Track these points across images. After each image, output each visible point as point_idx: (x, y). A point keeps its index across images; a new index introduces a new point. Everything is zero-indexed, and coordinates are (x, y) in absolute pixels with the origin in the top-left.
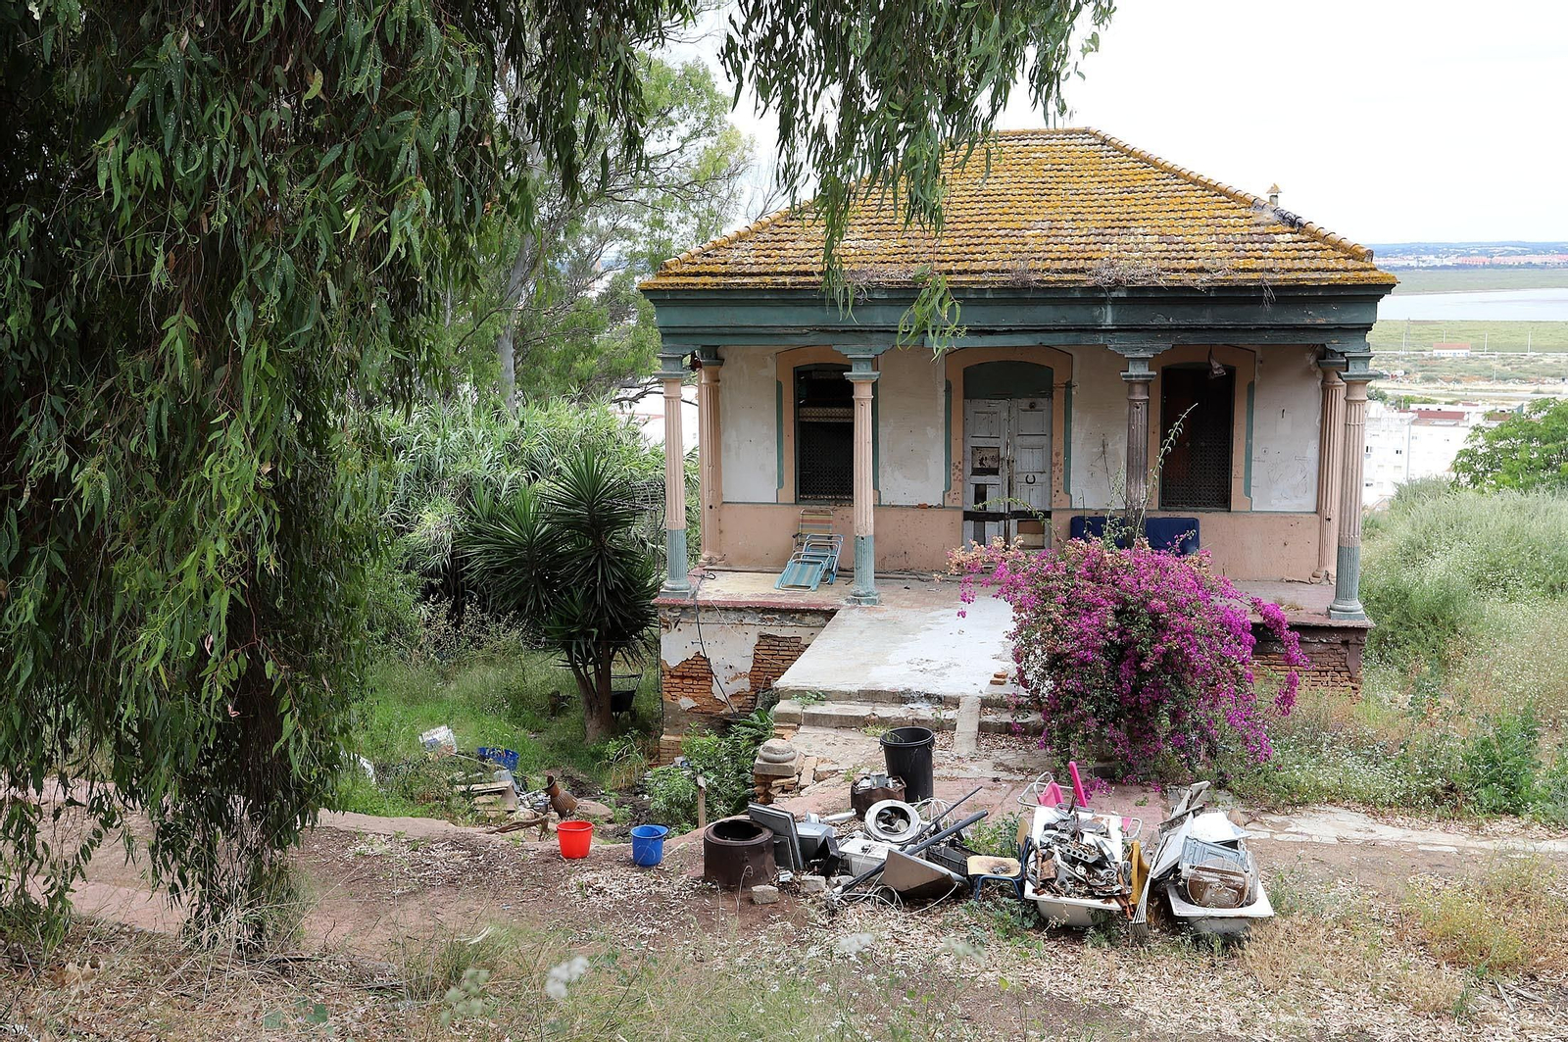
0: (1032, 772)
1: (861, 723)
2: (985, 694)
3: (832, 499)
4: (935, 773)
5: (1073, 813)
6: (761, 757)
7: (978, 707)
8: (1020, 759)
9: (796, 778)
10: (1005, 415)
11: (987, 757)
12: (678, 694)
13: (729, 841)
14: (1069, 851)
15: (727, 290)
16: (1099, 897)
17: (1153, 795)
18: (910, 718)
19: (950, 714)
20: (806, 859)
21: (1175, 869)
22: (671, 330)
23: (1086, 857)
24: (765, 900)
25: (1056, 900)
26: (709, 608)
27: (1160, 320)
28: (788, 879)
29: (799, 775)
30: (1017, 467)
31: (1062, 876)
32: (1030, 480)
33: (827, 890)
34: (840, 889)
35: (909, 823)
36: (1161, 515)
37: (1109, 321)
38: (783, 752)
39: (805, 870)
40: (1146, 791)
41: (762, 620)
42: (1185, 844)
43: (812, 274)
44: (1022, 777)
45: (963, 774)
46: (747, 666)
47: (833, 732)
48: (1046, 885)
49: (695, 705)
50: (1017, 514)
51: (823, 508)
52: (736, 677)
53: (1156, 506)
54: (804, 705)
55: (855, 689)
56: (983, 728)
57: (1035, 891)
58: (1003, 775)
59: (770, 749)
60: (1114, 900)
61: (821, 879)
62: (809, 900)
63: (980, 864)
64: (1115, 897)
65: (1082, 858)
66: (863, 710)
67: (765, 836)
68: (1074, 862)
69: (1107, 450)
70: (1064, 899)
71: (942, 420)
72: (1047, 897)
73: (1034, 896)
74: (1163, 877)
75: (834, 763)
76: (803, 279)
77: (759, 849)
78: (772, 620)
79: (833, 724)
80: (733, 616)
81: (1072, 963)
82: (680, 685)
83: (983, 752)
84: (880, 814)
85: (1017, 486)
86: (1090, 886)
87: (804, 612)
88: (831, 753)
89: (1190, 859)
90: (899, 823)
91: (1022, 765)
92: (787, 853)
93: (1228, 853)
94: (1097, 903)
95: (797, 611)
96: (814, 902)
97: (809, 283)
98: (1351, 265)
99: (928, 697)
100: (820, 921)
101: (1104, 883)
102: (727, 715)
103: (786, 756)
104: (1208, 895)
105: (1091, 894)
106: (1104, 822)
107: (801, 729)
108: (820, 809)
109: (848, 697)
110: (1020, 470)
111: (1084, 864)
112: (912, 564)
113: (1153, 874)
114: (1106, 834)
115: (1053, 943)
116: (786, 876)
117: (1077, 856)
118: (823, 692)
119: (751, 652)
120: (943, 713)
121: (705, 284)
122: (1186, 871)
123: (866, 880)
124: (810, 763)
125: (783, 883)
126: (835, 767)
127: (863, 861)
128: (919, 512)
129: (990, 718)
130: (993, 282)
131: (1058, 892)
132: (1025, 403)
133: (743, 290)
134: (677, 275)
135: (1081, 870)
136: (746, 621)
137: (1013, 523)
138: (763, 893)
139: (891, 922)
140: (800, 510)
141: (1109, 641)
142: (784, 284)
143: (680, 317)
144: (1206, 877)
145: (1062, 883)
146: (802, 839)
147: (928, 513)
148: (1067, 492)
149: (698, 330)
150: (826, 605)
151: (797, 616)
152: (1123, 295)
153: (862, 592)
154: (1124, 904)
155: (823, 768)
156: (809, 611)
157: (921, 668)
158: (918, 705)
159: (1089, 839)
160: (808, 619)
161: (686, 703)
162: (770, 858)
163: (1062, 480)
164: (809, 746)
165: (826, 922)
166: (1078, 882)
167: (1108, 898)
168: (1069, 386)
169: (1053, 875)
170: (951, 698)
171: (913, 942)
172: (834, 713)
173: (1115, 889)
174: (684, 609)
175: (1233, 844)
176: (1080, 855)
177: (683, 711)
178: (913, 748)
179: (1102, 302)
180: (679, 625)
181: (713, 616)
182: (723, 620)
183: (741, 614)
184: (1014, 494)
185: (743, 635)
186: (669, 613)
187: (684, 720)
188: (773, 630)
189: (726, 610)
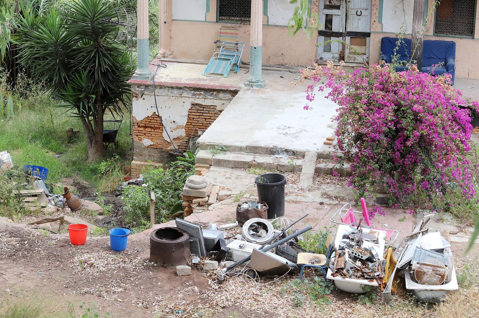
0: (343, 199)
1: (246, 166)
2: (320, 151)
3: (239, 20)
4: (286, 198)
5: (359, 228)
6: (187, 186)
7: (315, 158)
8: (337, 191)
9: (206, 199)
11: (318, 189)
12: (142, 137)
13: (164, 241)
14: (353, 253)
16: (367, 279)
17: (408, 215)
18: (276, 164)
19: (298, 162)
20: (208, 250)
21: (409, 264)
23: (362, 257)
24: (183, 274)
25: (343, 280)
26: (161, 86)
28: (197, 262)
29: (209, 196)
30: (351, 5)
31: (348, 267)
32: (359, 13)
33: (219, 269)
34: (225, 269)
35: (267, 231)
36: (434, 38)
38: (200, 183)
39: (207, 256)
40: (405, 212)
41: (194, 95)
42: (416, 251)
44: (337, 202)
45: (303, 199)
46: (183, 121)
47: (230, 170)
48: (339, 271)
49: (152, 143)
50: (350, 34)
51: (233, 25)
52: (177, 128)
53: (432, 33)
54: (214, 154)
55: (244, 145)
56: (318, 172)
57: (332, 275)
58: (326, 201)
59: (192, 181)
60: (375, 280)
61: (216, 263)
62: (208, 274)
63: (304, 257)
64: (375, 278)
65: (360, 257)
66: (248, 158)
67: (184, 238)
68: (355, 259)
70: (347, 279)
72: (338, 278)
73: (332, 278)
74: (403, 268)
75: (229, 190)
77: (181, 245)
78: (199, 95)
79: (230, 166)
80: (176, 91)
81: (349, 313)
82: (144, 132)
83: (316, 186)
84: (251, 226)
85: (350, 17)
86: (363, 273)
87: (219, 91)
88: (229, 184)
89: (418, 259)
90: (262, 231)
91: (337, 195)
92: (197, 247)
93: (438, 255)
94: (366, 282)
95: (214, 90)
96: (211, 276)
99: (287, 151)
100: (213, 286)
101: (370, 271)
102: (172, 150)
103: (201, 185)
104: (425, 278)
105: (363, 276)
106: (376, 235)
107: (212, 168)
108: (219, 219)
109: (240, 149)
110: (352, 7)
111: (361, 260)
112: (286, 61)
113: (398, 266)
114: (376, 242)
115: (341, 302)
116: (196, 260)
117: (357, 256)
118: (226, 147)
119: (186, 113)
120: (295, 161)
122: (415, 266)
123: (241, 264)
124: (216, 190)
125: (194, 264)
126: (229, 193)
127: (239, 253)
129: (322, 165)
131: (345, 275)
135: (359, 263)
136: (184, 95)
137: (348, 39)
138: (182, 270)
139: (253, 289)
140: (219, 26)
141: (389, 128)
144: (425, 269)
145: (348, 271)
146: (206, 240)
148: (380, 22)
150: (232, 87)
151: (215, 93)
153: (254, 80)
154: (380, 283)
155: (222, 193)
156: (221, 90)
157: (284, 132)
158: (281, 156)
159: (366, 245)
160: (221, 95)
161: (147, 142)
162: (187, 250)
163: (377, 15)
164: (215, 179)
165: (217, 287)
166: (357, 270)
167: (371, 279)
169: (343, 266)
170: (300, 152)
171: (264, 300)
172: (231, 159)
173: (376, 274)
174: (147, 86)
175: (441, 251)
176: (359, 255)
177: (145, 147)
178: (273, 186)
180: (144, 96)
181: (164, 92)
182: (170, 94)
183: (181, 91)
184: (349, 22)
185: (182, 103)
186: (137, 89)
187: (146, 152)
188: (200, 101)
189: (172, 88)
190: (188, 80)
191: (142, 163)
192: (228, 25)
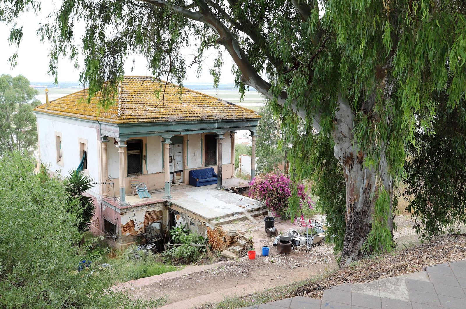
3: (137, 174)
7: (247, 213)
9: (239, 235)
10: (173, 148)
12: (125, 232)
15: (140, 123)
19: (244, 215)
22: (123, 134)
26: (133, 207)
27: (225, 126)
28: (293, 249)
30: (175, 161)
32: (179, 163)
36: (205, 168)
37: (216, 127)
41: (147, 207)
43: (159, 118)
46: (143, 220)
49: (130, 234)
50: (176, 172)
51: (135, 177)
52: (140, 224)
53: (204, 166)
66: (229, 219)
69: (195, 154)
71: (161, 151)
76: (157, 119)
78: (149, 207)
79: (226, 223)
80: (140, 208)
82: (126, 230)
83: (258, 221)
85: (175, 165)
87: (157, 203)
95: (155, 204)
97: (159, 121)
98: (251, 114)
99: (237, 213)
102: (139, 234)
109: (223, 217)
118: (219, 217)
119: (144, 216)
120: (242, 215)
121: (134, 122)
126: (244, 231)
128: (157, 174)
129: (252, 214)
130: (198, 119)
132: (177, 145)
133: (143, 122)
134: (124, 119)
136: (143, 209)
137: (175, 174)
140: (129, 178)
142: (153, 121)
143: (125, 131)
147: (159, 174)
148: (188, 165)
149: (130, 134)
150: (162, 200)
151: (155, 205)
152: (220, 121)
153: (169, 196)
160: (158, 205)
161: (128, 234)
163: (186, 162)
168: (187, 141)
170: (241, 212)
174: (127, 209)
177: (127, 236)
179: (215, 123)
180: (126, 213)
181: (135, 209)
182: (137, 210)
183: (142, 207)
184: (175, 167)
185: (142, 212)
186: (123, 211)
187: (127, 239)
188: (150, 209)
189: (138, 207)
190: (134, 203)
191: (126, 244)
192: (133, 177)
